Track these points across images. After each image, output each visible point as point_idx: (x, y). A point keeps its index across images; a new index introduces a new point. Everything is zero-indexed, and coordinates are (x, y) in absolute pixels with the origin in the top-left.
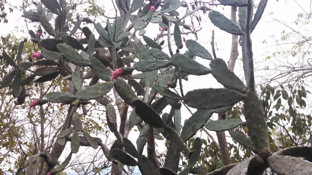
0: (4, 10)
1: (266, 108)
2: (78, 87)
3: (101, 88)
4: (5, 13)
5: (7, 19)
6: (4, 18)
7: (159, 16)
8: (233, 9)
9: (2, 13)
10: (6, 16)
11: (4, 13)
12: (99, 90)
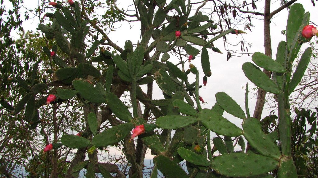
0: (20, 18)
1: (300, 133)
2: (94, 130)
3: (119, 131)
4: (21, 20)
5: (22, 26)
6: (20, 26)
7: (185, 37)
8: (267, 21)
9: (18, 20)
10: (22, 23)
11: (19, 20)
12: (117, 134)
